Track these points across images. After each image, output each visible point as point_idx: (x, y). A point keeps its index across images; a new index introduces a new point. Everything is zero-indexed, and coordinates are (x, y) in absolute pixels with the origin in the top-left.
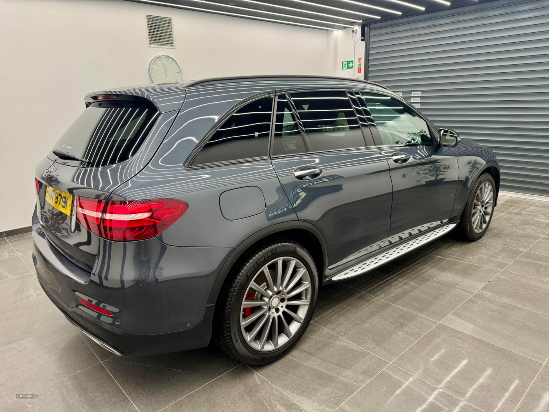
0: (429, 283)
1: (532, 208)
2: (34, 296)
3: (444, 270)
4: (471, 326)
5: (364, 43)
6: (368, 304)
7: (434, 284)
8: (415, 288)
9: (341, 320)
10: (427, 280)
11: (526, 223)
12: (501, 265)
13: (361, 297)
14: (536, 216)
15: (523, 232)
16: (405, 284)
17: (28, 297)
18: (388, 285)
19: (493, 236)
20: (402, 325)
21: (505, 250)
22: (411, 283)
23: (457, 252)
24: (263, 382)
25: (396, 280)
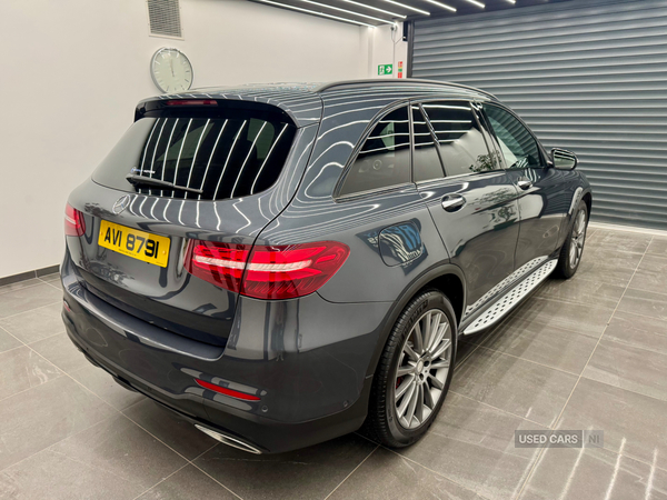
0: (544, 330)
1: (608, 239)
2: (46, 378)
3: (553, 313)
4: (617, 378)
5: (406, 43)
6: (490, 360)
7: (551, 331)
8: (534, 337)
9: (470, 381)
10: (542, 327)
11: (609, 255)
12: (611, 305)
13: (479, 352)
14: (616, 247)
15: (612, 266)
16: (520, 332)
17: (37, 381)
18: (502, 335)
19: (585, 271)
20: (541, 383)
21: (605, 287)
22: (526, 330)
23: (556, 291)
24: (417, 467)
25: (507, 328)
